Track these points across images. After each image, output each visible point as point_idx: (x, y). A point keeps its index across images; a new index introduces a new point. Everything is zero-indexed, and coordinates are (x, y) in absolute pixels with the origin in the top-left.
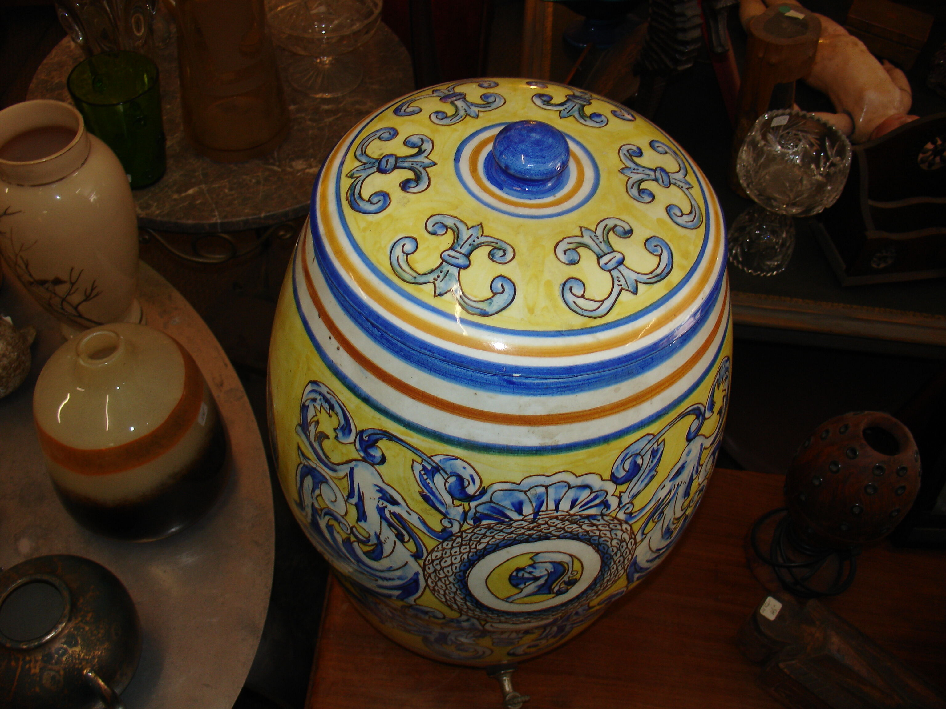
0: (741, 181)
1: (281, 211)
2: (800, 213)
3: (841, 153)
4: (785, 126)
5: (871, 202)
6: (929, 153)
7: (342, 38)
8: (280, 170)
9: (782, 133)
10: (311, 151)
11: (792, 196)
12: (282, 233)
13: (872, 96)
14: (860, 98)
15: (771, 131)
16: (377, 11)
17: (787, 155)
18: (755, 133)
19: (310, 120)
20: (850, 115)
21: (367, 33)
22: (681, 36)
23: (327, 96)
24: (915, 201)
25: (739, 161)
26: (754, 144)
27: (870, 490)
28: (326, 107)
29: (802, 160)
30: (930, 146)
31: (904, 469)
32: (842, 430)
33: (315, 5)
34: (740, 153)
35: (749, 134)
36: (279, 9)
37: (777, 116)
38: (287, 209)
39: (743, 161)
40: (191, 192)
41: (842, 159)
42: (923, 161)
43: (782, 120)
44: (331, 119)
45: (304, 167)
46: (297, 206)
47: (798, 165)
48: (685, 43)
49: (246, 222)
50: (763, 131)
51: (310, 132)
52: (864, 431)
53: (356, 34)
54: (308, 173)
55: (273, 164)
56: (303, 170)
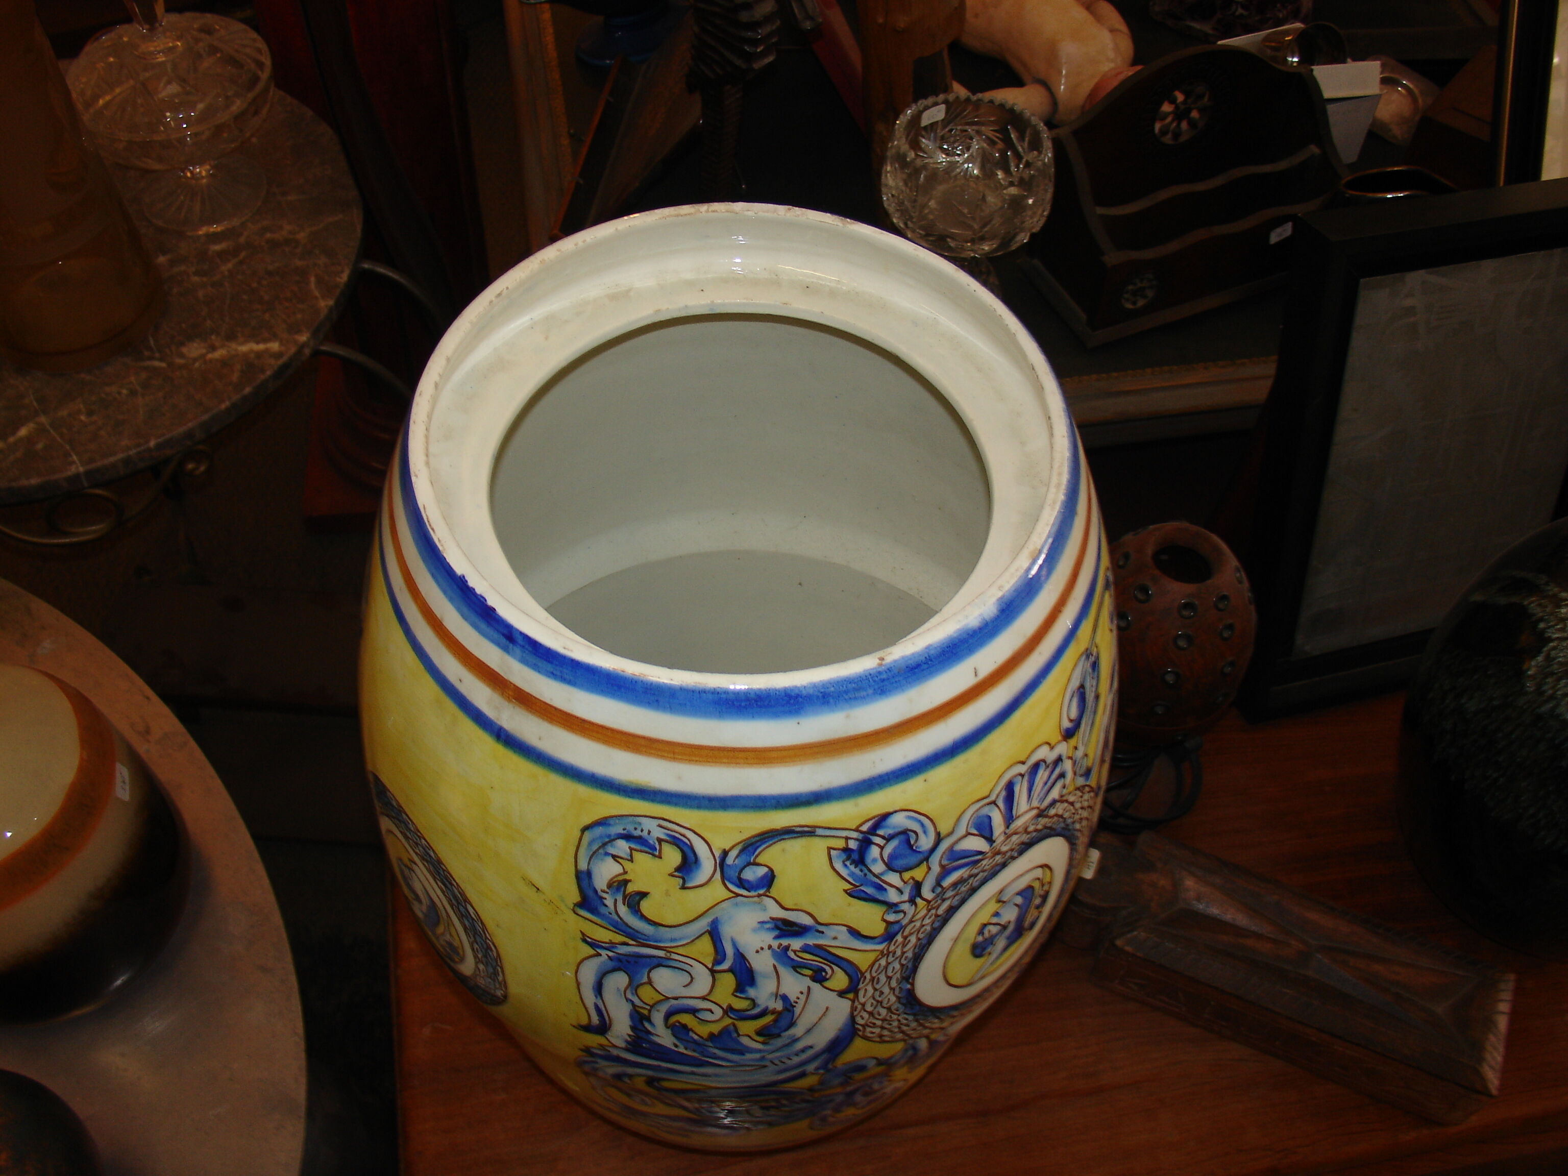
0: (895, 221)
1: (182, 430)
2: (996, 250)
3: (1036, 145)
4: (943, 120)
5: (1100, 211)
6: (1169, 119)
7: (219, 129)
8: (164, 365)
9: (942, 134)
10: (209, 323)
11: (976, 226)
12: (190, 466)
13: (1069, 50)
14: (1052, 56)
15: (923, 133)
16: (265, 75)
17: (958, 165)
18: (899, 143)
19: (196, 273)
20: (1045, 84)
21: (256, 113)
22: (744, 16)
23: (215, 228)
24: (1164, 195)
25: (884, 190)
26: (901, 159)
27: (1182, 643)
28: (217, 248)
29: (982, 168)
30: (1167, 108)
31: (1224, 598)
32: (1121, 563)
33: (162, 85)
34: (883, 177)
35: (890, 145)
36: (101, 102)
37: (927, 108)
38: (190, 425)
39: (891, 188)
40: (23, 432)
41: (1040, 153)
42: (1164, 132)
43: (935, 114)
44: (230, 266)
45: (204, 351)
46: (205, 417)
47: (977, 177)
48: (754, 25)
49: (127, 461)
50: (910, 138)
51: (201, 294)
52: (1156, 556)
53: (239, 118)
54: (211, 361)
55: (151, 358)
56: (203, 356)
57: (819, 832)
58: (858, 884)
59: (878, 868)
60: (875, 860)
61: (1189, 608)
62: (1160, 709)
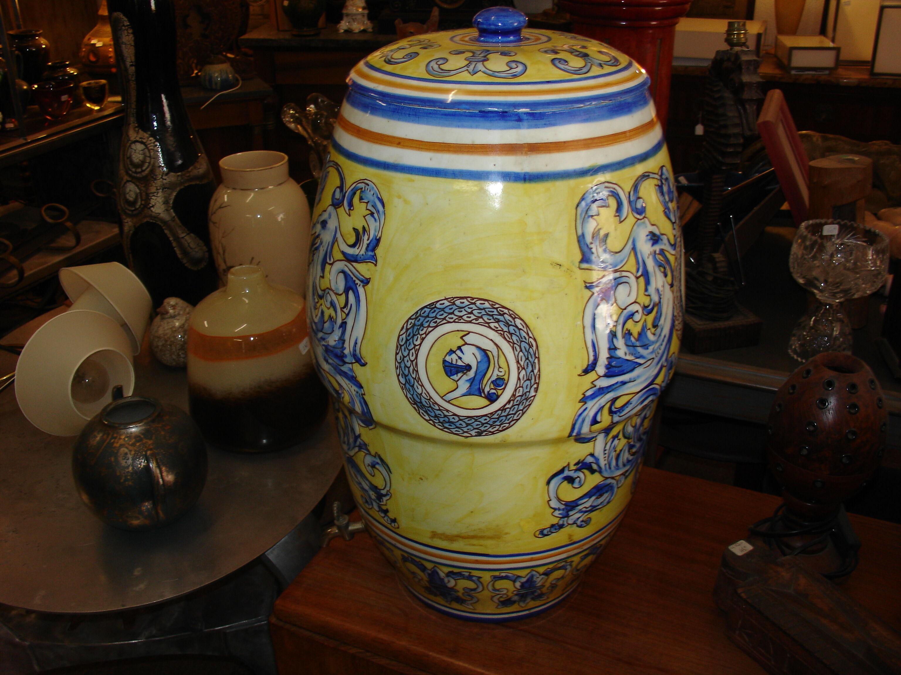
4: (837, 235)
31: (854, 386)
37: (827, 223)
43: (832, 230)
58: (664, 208)
61: (830, 384)
62: (805, 452)
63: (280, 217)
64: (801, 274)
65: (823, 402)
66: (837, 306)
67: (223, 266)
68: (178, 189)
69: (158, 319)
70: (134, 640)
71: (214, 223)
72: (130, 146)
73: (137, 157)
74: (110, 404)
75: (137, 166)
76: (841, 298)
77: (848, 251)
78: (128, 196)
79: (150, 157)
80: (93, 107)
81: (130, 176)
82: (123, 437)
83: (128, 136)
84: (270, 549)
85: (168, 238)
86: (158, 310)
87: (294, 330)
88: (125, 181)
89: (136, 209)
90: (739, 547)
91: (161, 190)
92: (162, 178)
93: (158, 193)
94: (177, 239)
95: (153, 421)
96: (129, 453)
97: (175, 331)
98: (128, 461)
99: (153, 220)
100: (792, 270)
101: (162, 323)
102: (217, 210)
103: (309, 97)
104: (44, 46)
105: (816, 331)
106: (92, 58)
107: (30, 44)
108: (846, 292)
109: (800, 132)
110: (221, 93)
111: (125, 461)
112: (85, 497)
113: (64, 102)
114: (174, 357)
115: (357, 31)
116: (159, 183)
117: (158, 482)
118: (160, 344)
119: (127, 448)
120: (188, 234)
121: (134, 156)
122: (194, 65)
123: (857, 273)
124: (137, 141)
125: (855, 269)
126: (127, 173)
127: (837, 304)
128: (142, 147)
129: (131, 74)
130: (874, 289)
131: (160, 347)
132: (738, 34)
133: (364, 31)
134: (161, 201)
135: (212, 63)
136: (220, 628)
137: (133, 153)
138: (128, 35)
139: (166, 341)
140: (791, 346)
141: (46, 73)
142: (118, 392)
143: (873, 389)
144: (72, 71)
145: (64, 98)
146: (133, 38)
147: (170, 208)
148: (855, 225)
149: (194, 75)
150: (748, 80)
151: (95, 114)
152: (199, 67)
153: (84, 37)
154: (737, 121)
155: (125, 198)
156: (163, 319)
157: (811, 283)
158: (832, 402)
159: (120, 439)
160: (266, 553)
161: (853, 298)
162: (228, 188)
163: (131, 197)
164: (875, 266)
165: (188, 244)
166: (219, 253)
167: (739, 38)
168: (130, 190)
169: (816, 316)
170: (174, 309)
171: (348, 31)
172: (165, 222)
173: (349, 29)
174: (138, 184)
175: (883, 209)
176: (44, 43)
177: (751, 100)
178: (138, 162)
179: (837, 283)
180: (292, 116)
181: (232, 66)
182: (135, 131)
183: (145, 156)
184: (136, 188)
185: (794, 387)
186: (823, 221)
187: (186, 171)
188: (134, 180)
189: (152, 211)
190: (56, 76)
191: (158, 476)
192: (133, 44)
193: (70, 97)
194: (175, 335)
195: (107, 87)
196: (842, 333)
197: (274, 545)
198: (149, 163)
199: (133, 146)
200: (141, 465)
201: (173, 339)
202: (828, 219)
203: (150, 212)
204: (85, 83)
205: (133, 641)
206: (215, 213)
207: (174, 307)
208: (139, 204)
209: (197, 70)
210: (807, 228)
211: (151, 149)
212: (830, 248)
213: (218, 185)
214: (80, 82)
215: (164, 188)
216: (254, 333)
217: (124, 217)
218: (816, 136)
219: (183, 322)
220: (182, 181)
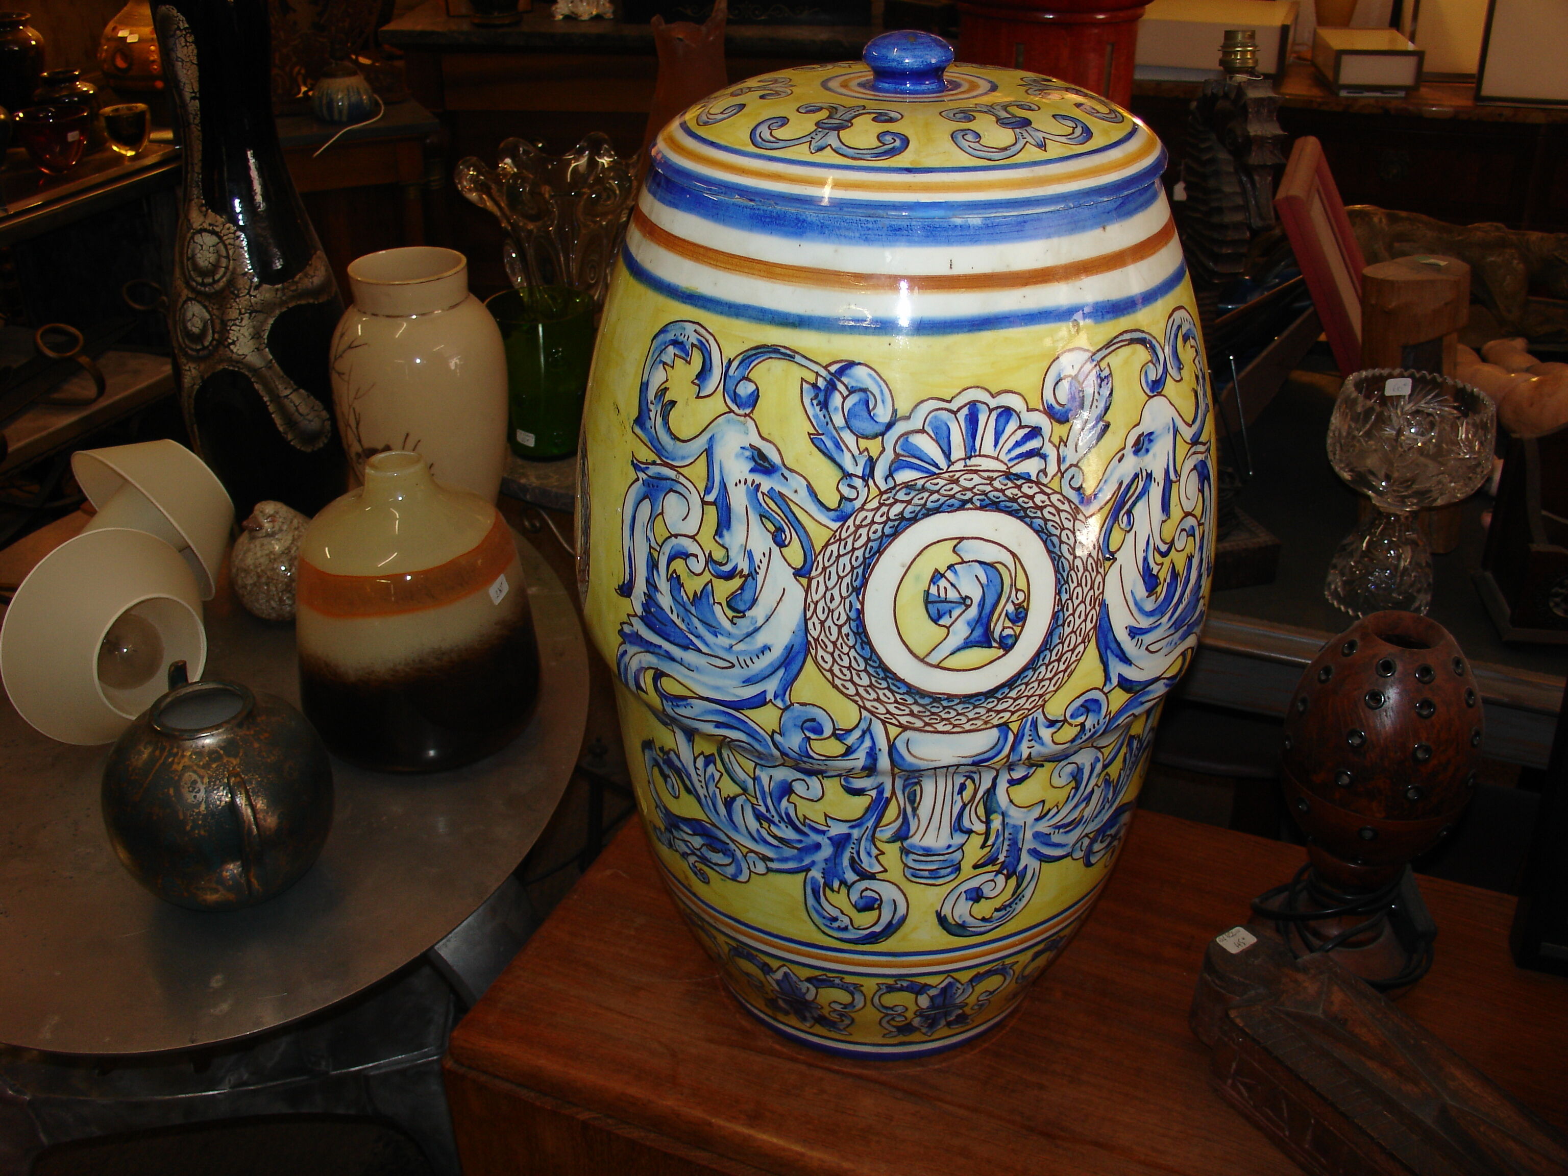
5: (1546, 513)
27: (1372, 701)
31: (1427, 669)
37: (1391, 376)
43: (1401, 386)
57: (798, 358)
58: (820, 432)
59: (839, 420)
60: (836, 409)
61: (1388, 666)
62: (1345, 780)
63: (453, 363)
64: (1347, 465)
65: (1376, 697)
66: (1406, 518)
67: (356, 448)
68: (277, 312)
69: (244, 538)
70: (212, 1091)
71: (340, 374)
72: (192, 238)
73: (205, 258)
74: (166, 696)
75: (204, 273)
76: (1413, 504)
77: (1429, 422)
78: (189, 324)
79: (228, 257)
80: (123, 152)
81: (193, 290)
82: (189, 754)
83: (189, 221)
84: (441, 940)
85: (261, 398)
86: (245, 523)
87: (479, 562)
88: (184, 298)
89: (204, 348)
90: (1232, 938)
91: (247, 315)
92: (249, 293)
93: (242, 319)
94: (276, 398)
95: (240, 725)
96: (199, 780)
97: (274, 559)
98: (198, 795)
99: (234, 366)
100: (1331, 457)
101: (252, 546)
102: (344, 351)
103: (502, 145)
104: (33, 43)
105: (1371, 560)
106: (120, 63)
107: (10, 38)
108: (1422, 494)
109: (1351, 207)
110: (349, 128)
111: (194, 794)
112: (123, 855)
113: (73, 142)
114: (273, 604)
115: (585, 17)
116: (243, 302)
117: (250, 829)
118: (250, 581)
119: (195, 772)
120: (295, 390)
121: (199, 255)
122: (300, 79)
123: (1442, 464)
124: (205, 230)
125: (1438, 454)
126: (188, 284)
127: (1407, 514)
128: (215, 239)
129: (194, 113)
130: (1469, 491)
131: (249, 588)
132: (1244, 53)
133: (598, 18)
134: (246, 334)
135: (333, 75)
136: (357, 1068)
137: (197, 251)
138: (186, 45)
139: (259, 577)
140: (1330, 584)
141: (38, 91)
142: (179, 673)
143: (1460, 675)
144: (86, 86)
145: (72, 136)
146: (195, 51)
147: (264, 346)
148: (1439, 380)
149: (301, 95)
150: (1259, 133)
151: (127, 163)
152: (309, 82)
153: (105, 25)
154: (1239, 201)
155: (186, 328)
156: (253, 538)
157: (1363, 478)
158: (1392, 695)
159: (183, 756)
160: (436, 947)
161: (1434, 505)
162: (365, 313)
163: (195, 326)
164: (1471, 449)
165: (296, 407)
166: (348, 425)
167: (1244, 59)
168: (194, 315)
169: (1372, 535)
170: (273, 521)
171: (571, 18)
172: (255, 371)
173: (573, 13)
174: (207, 304)
175: (1491, 340)
176: (33, 36)
177: (1264, 167)
178: (207, 267)
179: (1407, 481)
180: (473, 179)
181: (368, 79)
182: (201, 212)
183: (220, 256)
184: (204, 311)
185: (1327, 671)
186: (1385, 372)
187: (290, 281)
188: (200, 297)
189: (232, 351)
190: (57, 96)
191: (249, 820)
192: (195, 62)
193: (82, 134)
194: (275, 566)
195: (148, 116)
196: (1415, 564)
197: (450, 932)
198: (227, 268)
199: (198, 239)
200: (221, 801)
201: (269, 573)
202: (1394, 368)
203: (229, 352)
204: (108, 110)
205: (211, 1093)
206: (341, 356)
207: (272, 518)
208: (210, 338)
209: (305, 85)
210: (1358, 385)
211: (230, 244)
212: (1396, 416)
213: (347, 307)
214: (100, 108)
215: (253, 311)
216: (410, 570)
217: (184, 360)
218: (1379, 216)
219: (288, 543)
220: (284, 298)
